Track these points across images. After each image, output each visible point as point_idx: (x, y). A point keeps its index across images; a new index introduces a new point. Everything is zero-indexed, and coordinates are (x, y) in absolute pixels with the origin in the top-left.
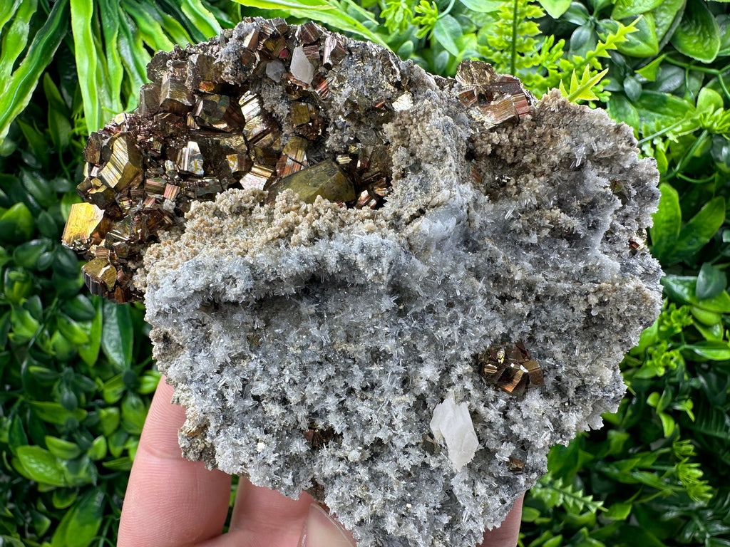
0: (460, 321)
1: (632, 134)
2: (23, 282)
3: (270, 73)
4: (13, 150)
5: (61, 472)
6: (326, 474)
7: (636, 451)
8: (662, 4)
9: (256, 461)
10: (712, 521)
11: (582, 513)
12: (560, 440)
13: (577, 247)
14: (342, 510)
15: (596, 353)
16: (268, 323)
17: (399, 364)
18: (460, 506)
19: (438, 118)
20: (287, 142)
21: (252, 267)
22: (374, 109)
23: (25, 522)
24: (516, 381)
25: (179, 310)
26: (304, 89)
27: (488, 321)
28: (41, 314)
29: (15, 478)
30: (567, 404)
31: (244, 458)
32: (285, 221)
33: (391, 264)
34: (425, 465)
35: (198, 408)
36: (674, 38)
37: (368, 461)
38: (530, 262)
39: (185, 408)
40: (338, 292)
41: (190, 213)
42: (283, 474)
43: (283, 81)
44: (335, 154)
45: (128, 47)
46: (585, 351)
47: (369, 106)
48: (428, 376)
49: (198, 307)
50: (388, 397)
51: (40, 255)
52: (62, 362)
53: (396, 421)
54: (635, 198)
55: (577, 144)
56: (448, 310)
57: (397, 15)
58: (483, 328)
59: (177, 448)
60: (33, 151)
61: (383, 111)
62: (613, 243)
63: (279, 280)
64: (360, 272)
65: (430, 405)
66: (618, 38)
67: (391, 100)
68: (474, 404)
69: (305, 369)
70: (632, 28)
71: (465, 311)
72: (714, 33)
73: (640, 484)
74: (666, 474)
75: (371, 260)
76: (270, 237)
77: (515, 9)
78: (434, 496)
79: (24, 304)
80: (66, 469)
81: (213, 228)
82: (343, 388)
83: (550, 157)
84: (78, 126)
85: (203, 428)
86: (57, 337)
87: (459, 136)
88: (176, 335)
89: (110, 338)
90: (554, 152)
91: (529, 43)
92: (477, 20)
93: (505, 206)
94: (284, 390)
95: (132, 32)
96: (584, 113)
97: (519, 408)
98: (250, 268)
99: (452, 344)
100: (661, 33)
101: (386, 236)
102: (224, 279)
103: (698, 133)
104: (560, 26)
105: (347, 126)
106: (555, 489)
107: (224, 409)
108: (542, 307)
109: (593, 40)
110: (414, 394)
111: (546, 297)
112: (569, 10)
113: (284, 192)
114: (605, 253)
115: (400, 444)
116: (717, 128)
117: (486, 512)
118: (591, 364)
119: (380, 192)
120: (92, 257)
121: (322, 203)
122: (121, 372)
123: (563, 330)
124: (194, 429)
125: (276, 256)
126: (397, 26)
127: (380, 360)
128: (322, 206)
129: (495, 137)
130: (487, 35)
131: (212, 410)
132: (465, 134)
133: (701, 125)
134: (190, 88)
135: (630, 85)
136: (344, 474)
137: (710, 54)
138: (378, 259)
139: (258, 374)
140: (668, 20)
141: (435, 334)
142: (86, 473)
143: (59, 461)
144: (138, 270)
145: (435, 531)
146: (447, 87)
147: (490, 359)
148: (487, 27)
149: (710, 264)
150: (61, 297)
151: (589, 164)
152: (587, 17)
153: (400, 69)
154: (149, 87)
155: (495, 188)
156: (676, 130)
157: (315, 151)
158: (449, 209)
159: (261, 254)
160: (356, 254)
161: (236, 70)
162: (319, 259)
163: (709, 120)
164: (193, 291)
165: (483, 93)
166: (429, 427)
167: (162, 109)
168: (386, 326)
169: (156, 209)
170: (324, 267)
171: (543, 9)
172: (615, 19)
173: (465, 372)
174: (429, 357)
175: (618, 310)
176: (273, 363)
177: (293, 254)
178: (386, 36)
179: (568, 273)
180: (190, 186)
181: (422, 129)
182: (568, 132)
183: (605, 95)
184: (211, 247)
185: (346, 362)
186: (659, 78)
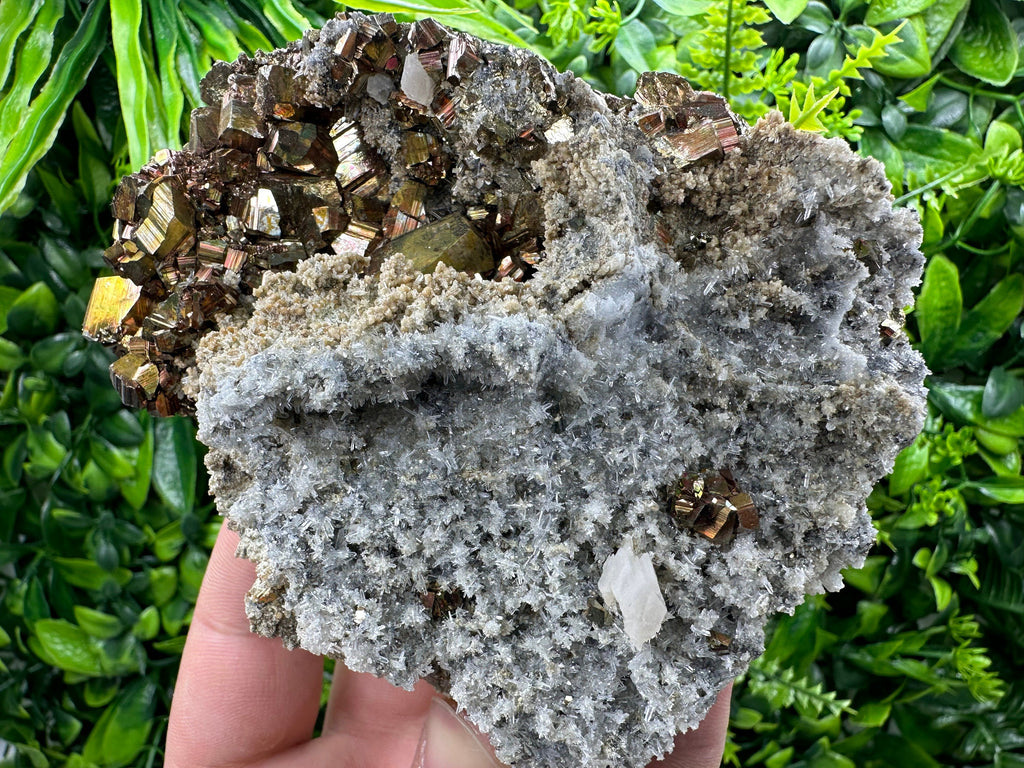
0: (641, 439)
1: (884, 173)
2: (44, 392)
3: (373, 92)
4: (30, 209)
5: (96, 656)
6: (452, 655)
7: (897, 630)
8: (937, 3)
9: (354, 636)
10: (1004, 729)
11: (821, 716)
12: (783, 607)
13: (806, 335)
14: (475, 704)
15: (833, 484)
16: (369, 443)
17: (554, 500)
18: (641, 699)
19: (609, 152)
20: (398, 189)
21: (346, 362)
22: (519, 141)
23: (45, 725)
24: (720, 524)
25: (243, 424)
26: (421, 113)
27: (680, 439)
28: (68, 437)
29: (30, 665)
30: (792, 556)
31: (337, 632)
32: (393, 297)
33: (542, 357)
34: (592, 642)
35: (272, 563)
36: (953, 51)
37: (510, 636)
38: (740, 356)
39: (255, 562)
40: (468, 398)
41: (260, 289)
42: (392, 654)
43: (392, 103)
44: (467, 205)
45: (190, 65)
46: (818, 481)
47: (512, 137)
48: (596, 517)
49: (271, 419)
50: (540, 545)
51: (68, 354)
52: (97, 503)
53: (550, 580)
54: (889, 264)
55: (806, 189)
56: (624, 423)
57: (564, 20)
58: (673, 449)
59: (244, 619)
60: (58, 211)
61: (531, 143)
62: (856, 328)
63: (385, 381)
64: (498, 369)
65: (599, 557)
66: (873, 51)
67: (542, 128)
68: (660, 555)
69: (422, 506)
70: (893, 37)
71: (648, 425)
72: (1010, 45)
73: (903, 677)
74: (938, 664)
75: (513, 352)
76: (371, 319)
77: (729, 12)
78: (605, 685)
79: (46, 423)
80: (102, 652)
81: (292, 308)
82: (476, 533)
83: (768, 208)
84: (121, 176)
85: (279, 590)
86: (91, 468)
87: (639, 177)
88: (241, 460)
89: (163, 470)
90: (773, 199)
91: (749, 60)
92: (676, 26)
93: (704, 277)
94: (392, 537)
95: (196, 45)
96: (815, 144)
97: (724, 562)
98: (344, 363)
99: (629, 470)
100: (935, 43)
101: (535, 318)
102: (306, 379)
103: (986, 185)
104: (792, 35)
105: (482, 166)
106: (783, 683)
107: (308, 563)
108: (758, 419)
109: (839, 54)
110: (576, 542)
111: (763, 404)
112: (806, 12)
113: (392, 257)
114: (846, 343)
115: (556, 612)
116: (1013, 178)
117: (677, 707)
118: (826, 500)
119: (529, 258)
120: (124, 352)
121: (445, 272)
122: (178, 517)
123: (786, 451)
124: (267, 593)
125: (381, 346)
126: (564, 35)
127: (528, 494)
128: (446, 277)
129: (690, 179)
130: (689, 48)
131: (292, 565)
132: (647, 174)
133: (990, 174)
134: (260, 113)
135: (891, 118)
136: (477, 655)
137: (1004, 73)
138: (523, 350)
139: (356, 513)
140: (944, 25)
141: (606, 457)
142: (131, 658)
143: (93, 640)
144: (188, 370)
145: (606, 734)
146: (623, 110)
147: (684, 493)
148: (689, 36)
149: (1002, 368)
150: (95, 413)
151: (823, 217)
152: (830, 22)
153: (555, 84)
154: (203, 112)
155: (690, 251)
156: (956, 180)
157: (437, 201)
158: (625, 280)
159: (358, 344)
160: (492, 344)
161: (325, 87)
162: (441, 350)
163: (1002, 167)
164: (263, 396)
165: (673, 117)
166: (597, 588)
167: (221, 143)
168: (537, 446)
169: (213, 283)
170: (447, 363)
171: (768, 11)
172: (870, 25)
173: (648, 510)
174: (596, 490)
175: (864, 422)
176: (377, 498)
177: (404, 344)
178: (549, 49)
179: (793, 372)
180: (261, 251)
181: (586, 168)
182: (794, 172)
183: (855, 132)
184: (290, 335)
185: (479, 497)
186: (932, 107)
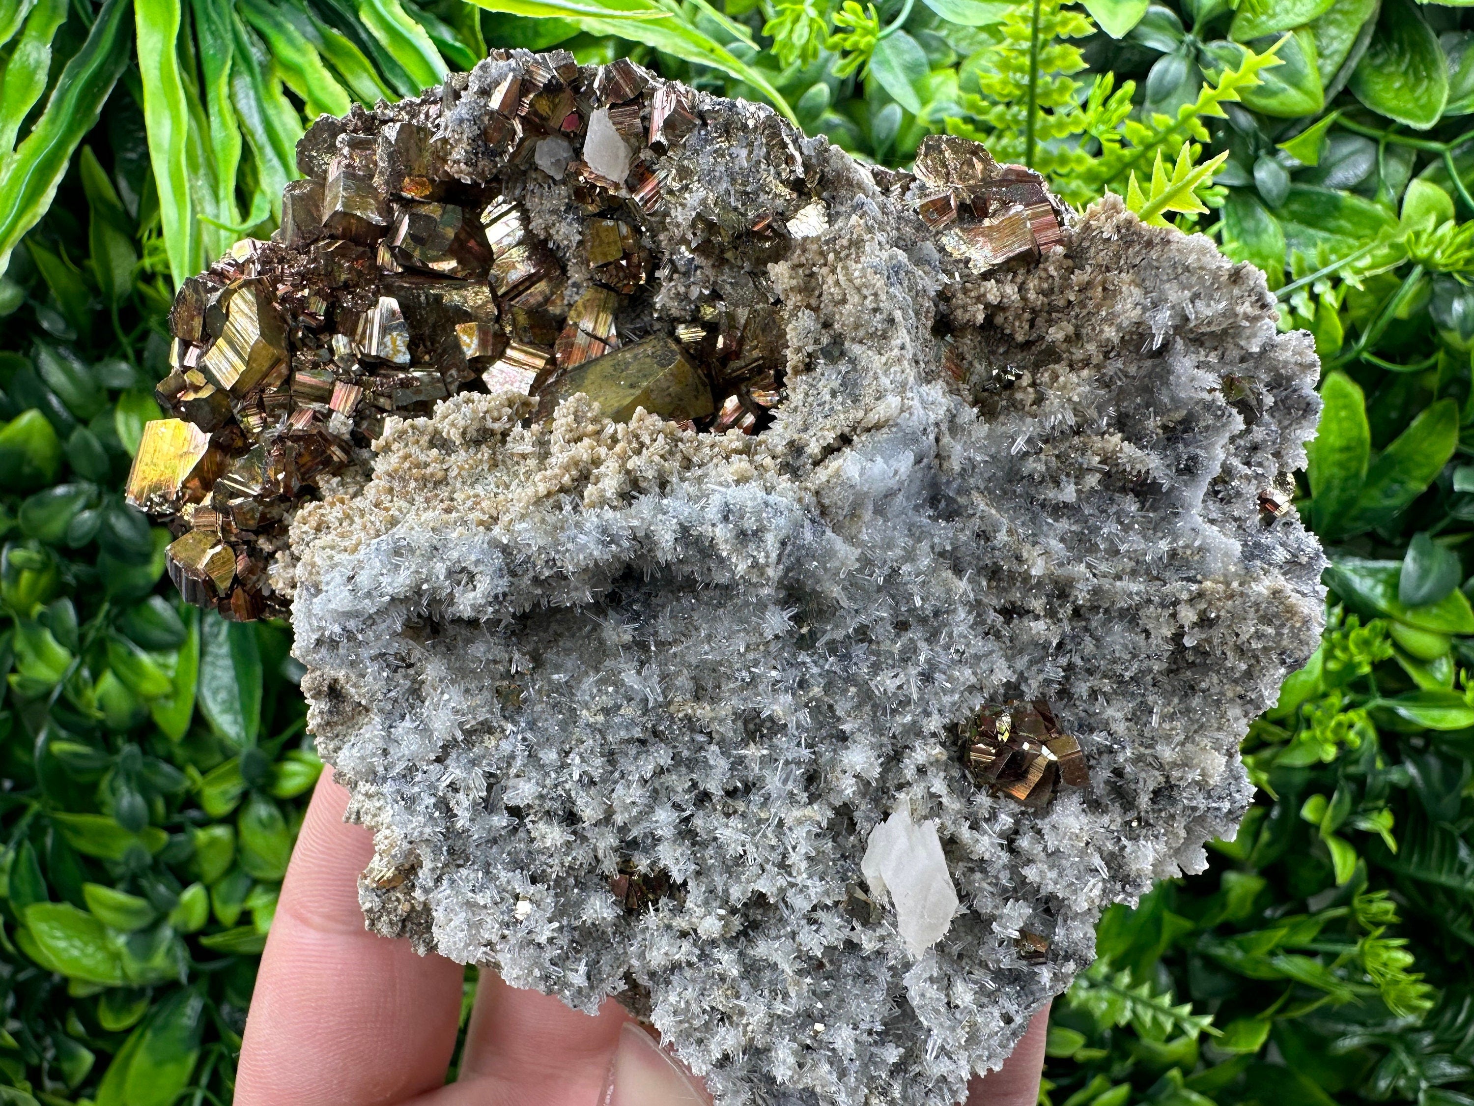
0: (922, 658)
1: (1265, 284)
2: (39, 571)
3: (543, 161)
4: (18, 303)
5: (116, 957)
6: (654, 964)
7: (1279, 912)
8: (1332, 10)
9: (516, 936)
10: (1432, 1054)
11: (1170, 1038)
12: (1121, 896)
13: (1155, 511)
14: (685, 1035)
15: (1192, 721)
16: (538, 662)
17: (799, 744)
18: (921, 1028)
19: (878, 253)
20: (576, 298)
21: (506, 550)
22: (750, 234)
23: (42, 1059)
24: (1035, 777)
25: (360, 637)
26: (611, 192)
27: (977, 658)
28: (74, 637)
29: (18, 970)
30: (1134, 824)
31: (490, 931)
32: (573, 458)
33: (783, 544)
34: (852, 946)
35: (398, 833)
36: (1355, 79)
37: (737, 938)
38: (1062, 540)
39: (373, 830)
40: (678, 599)
41: (382, 441)
42: (568, 963)
43: (570, 177)
44: (672, 322)
45: (252, 93)
46: (1172, 717)
47: (742, 228)
48: (858, 769)
49: (399, 629)
50: (778, 810)
51: (74, 515)
52: (117, 732)
53: (793, 858)
54: (1272, 410)
55: (1155, 305)
56: (898, 635)
57: (796, 30)
58: (968, 672)
59: (355, 910)
60: (59, 305)
61: (768, 238)
62: (1226, 501)
63: (561, 576)
64: (721, 561)
65: (862, 826)
66: (1242, 77)
67: (784, 217)
68: (949, 823)
69: (612, 753)
70: (1270, 58)
71: (932, 638)
72: (1437, 69)
73: (1288, 981)
74: (1339, 961)
75: (743, 537)
76: (542, 489)
77: (1035, 20)
78: (870, 1008)
79: (42, 616)
80: (124, 951)
81: (429, 471)
82: (689, 791)
83: (1102, 331)
84: (151, 254)
85: (408, 871)
86: (108, 681)
87: (920, 287)
88: (355, 685)
89: (214, 684)
90: (1110, 320)
91: (1063, 89)
92: (958, 41)
93: (1012, 428)
94: (570, 796)
95: (260, 64)
96: (1169, 242)
97: (1039, 832)
98: (503, 551)
99: (905, 702)
100: (1329, 68)
101: (773, 488)
102: (450, 574)
103: (1403, 272)
104: (1126, 55)
105: (697, 267)
106: (1117, 992)
107: (450, 833)
108: (1086, 629)
109: (1193, 82)
110: (830, 804)
111: (1095, 609)
112: (1144, 21)
113: (571, 399)
114: (1212, 522)
115: (801, 904)
116: (1443, 261)
117: (973, 1039)
118: (1183, 744)
119: (762, 398)
120: (186, 528)
121: (645, 421)
122: (236, 754)
123: (1127, 675)
124: (390, 874)
125: (555, 528)
126: (797, 52)
127: (762, 736)
128: (647, 428)
129: (992, 291)
130: (978, 72)
131: (426, 836)
132: (931, 284)
133: (1410, 255)
134: (383, 190)
135: (1268, 174)
136: (690, 964)
137: (1428, 110)
138: (758, 534)
139: (518, 763)
140: (1343, 41)
141: (872, 684)
142: (166, 959)
143: (111, 933)
144: (278, 555)
145: (873, 1079)
146: (896, 188)
147: (983, 734)
148: (979, 55)
149: (1427, 535)
150: (115, 602)
151: (1179, 344)
152: (1180, 36)
153: (801, 153)
154: (301, 187)
155: (992, 392)
156: (1361, 264)
157: (633, 315)
158: (900, 434)
159: (524, 525)
160: (713, 525)
161: (476, 154)
162: (641, 534)
163: (1426, 245)
164: (387, 598)
165: (968, 202)
166: (860, 870)
167: (326, 232)
168: (775, 668)
169: (315, 432)
170: (649, 551)
171: (1090, 20)
172: (1237, 41)
173: (932, 759)
174: (859, 730)
175: (1237, 635)
176: (548, 741)
177: (588, 525)
178: (775, 73)
179: (1137, 562)
180: (382, 385)
181: (847, 274)
182: (1138, 281)
183: (1216, 195)
184: (425, 509)
185: (693, 740)
186: (1326, 159)
